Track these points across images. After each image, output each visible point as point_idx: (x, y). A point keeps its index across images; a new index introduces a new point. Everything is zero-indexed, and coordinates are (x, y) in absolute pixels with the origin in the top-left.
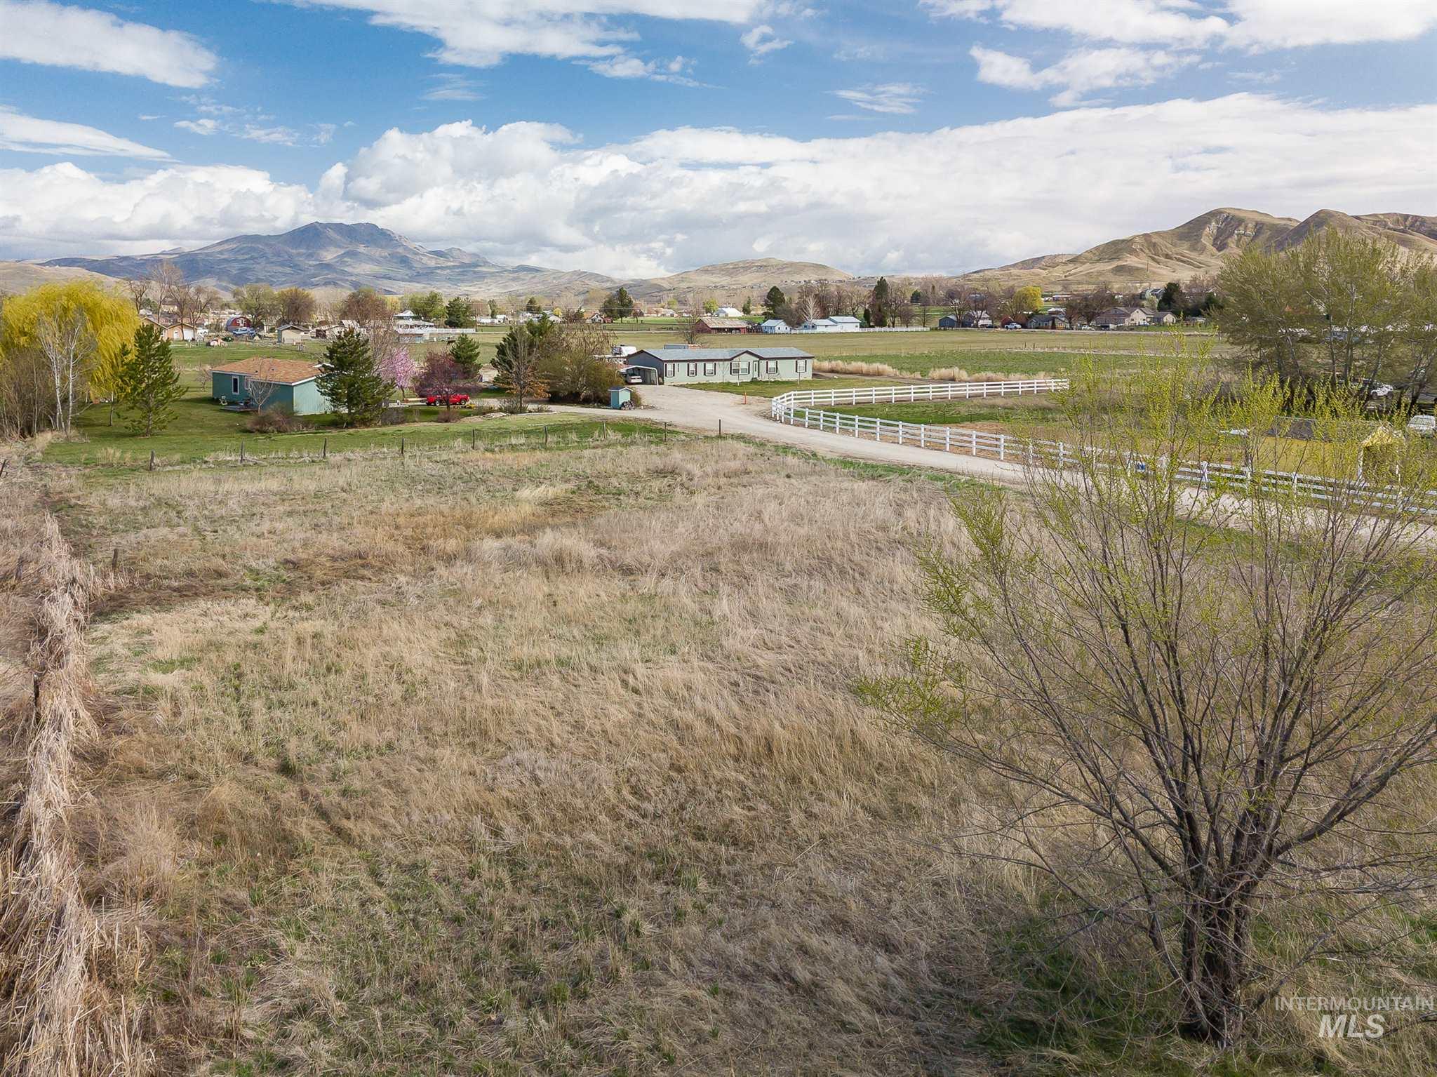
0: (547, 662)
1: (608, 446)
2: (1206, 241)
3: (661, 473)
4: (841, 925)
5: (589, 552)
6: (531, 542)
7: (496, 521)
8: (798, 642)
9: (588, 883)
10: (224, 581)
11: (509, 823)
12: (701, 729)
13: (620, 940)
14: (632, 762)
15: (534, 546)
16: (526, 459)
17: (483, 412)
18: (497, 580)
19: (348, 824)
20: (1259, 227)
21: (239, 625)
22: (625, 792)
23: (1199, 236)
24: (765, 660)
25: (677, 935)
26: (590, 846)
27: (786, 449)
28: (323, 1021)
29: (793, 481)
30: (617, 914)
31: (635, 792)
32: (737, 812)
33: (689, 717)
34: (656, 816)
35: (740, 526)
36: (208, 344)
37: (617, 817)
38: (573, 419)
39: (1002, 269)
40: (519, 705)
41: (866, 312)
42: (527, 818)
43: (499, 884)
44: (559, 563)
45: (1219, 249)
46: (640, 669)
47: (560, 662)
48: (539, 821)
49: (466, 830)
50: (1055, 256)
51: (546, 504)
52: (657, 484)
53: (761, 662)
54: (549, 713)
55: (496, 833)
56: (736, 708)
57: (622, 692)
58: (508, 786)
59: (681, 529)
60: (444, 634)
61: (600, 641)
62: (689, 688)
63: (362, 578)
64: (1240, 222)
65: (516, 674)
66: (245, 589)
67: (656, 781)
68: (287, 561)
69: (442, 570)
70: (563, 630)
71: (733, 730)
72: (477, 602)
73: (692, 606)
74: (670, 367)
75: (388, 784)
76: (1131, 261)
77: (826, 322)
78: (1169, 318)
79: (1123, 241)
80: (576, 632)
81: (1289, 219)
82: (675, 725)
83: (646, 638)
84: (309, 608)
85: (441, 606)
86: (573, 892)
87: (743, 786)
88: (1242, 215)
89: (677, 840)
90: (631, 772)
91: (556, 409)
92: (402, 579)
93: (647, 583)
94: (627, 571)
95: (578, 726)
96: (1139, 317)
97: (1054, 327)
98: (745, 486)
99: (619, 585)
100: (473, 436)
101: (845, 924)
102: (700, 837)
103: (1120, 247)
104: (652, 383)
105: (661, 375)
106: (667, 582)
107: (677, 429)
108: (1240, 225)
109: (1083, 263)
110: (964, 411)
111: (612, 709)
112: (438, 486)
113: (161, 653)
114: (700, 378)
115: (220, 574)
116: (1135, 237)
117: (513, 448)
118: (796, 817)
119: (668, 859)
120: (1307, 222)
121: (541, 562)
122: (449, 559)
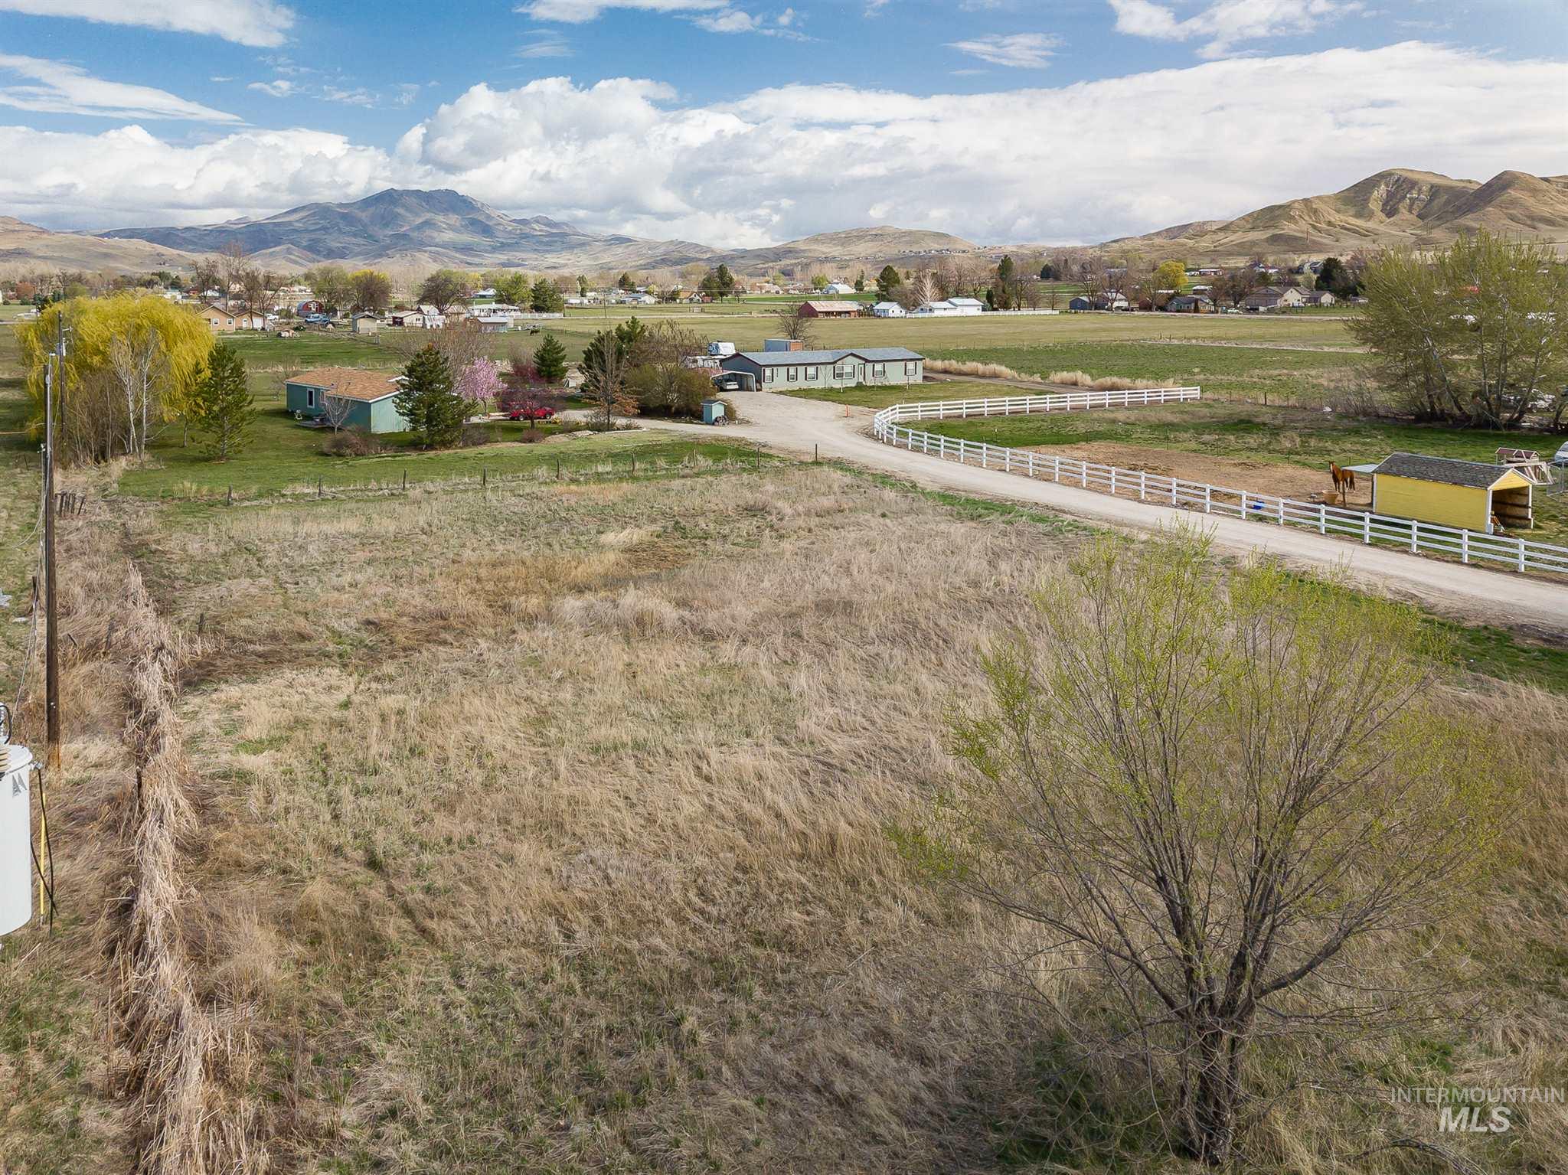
0: (624, 745)
1: (698, 475)
2: (1375, 206)
3: (751, 511)
4: (881, 1037)
5: (670, 613)
6: (614, 601)
7: (579, 574)
8: (873, 723)
9: (651, 990)
10: (305, 646)
11: (581, 923)
12: (769, 825)
13: (677, 1045)
14: (700, 861)
15: (616, 606)
16: (612, 493)
17: (570, 429)
18: (577, 647)
19: (431, 924)
20: (1435, 191)
21: (324, 698)
22: (692, 895)
23: (1367, 200)
24: (839, 745)
25: (731, 1045)
26: (657, 951)
27: (885, 479)
28: (411, 1123)
29: (888, 521)
30: (678, 1023)
31: (701, 893)
32: (795, 917)
33: (756, 811)
34: (721, 921)
35: (828, 581)
36: (279, 335)
37: (682, 920)
38: (664, 439)
39: (1144, 238)
40: (596, 795)
41: (989, 293)
42: (598, 920)
43: (570, 991)
44: (641, 627)
45: (1390, 215)
46: (714, 754)
47: (638, 746)
48: (610, 923)
49: (541, 933)
50: (1204, 223)
51: (629, 550)
52: (746, 525)
53: (834, 747)
54: (621, 803)
55: (569, 936)
56: (805, 801)
57: (696, 781)
58: (584, 883)
59: (766, 584)
60: (524, 710)
61: (677, 720)
62: (760, 777)
63: (444, 643)
64: (1413, 184)
65: (593, 758)
66: (328, 656)
67: (722, 884)
68: (369, 623)
69: (523, 635)
70: (640, 707)
71: (800, 825)
72: (558, 674)
73: (771, 679)
74: (768, 372)
75: (469, 882)
76: (1288, 228)
77: (945, 304)
78: (1327, 298)
79: (1280, 207)
80: (654, 711)
81: (1470, 182)
82: (742, 818)
83: (723, 718)
84: (392, 679)
85: (522, 679)
86: (639, 998)
87: (804, 888)
88: (1416, 177)
89: (737, 946)
90: (699, 872)
91: (646, 424)
92: (484, 644)
93: (728, 651)
94: (708, 636)
95: (651, 819)
96: (1293, 297)
97: (1196, 310)
98: (837, 528)
99: (699, 654)
100: (557, 461)
101: (887, 1036)
102: (759, 943)
103: (1277, 213)
104: (749, 389)
105: (758, 381)
106: (748, 649)
107: (772, 452)
108: (1412, 188)
109: (1235, 232)
110: (1082, 428)
111: (684, 800)
112: (520, 527)
113: (252, 732)
114: (801, 384)
115: (303, 637)
116: (1294, 202)
117: (600, 478)
118: (852, 923)
119: (729, 965)
120: (1489, 185)
121: (621, 624)
122: (530, 620)
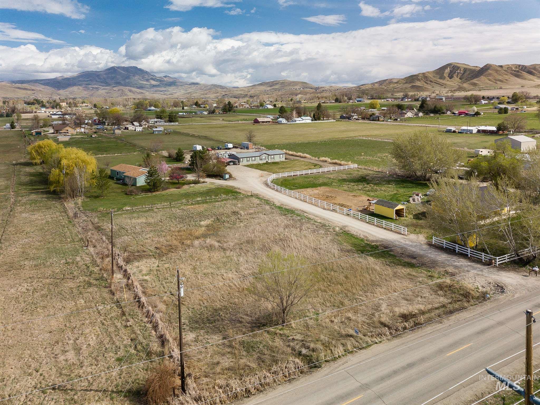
0: (209, 273)
3: (235, 213)
4: (247, 315)
5: (217, 244)
6: (205, 241)
7: (197, 234)
8: (253, 268)
9: (216, 310)
11: (205, 302)
12: (234, 287)
13: (220, 316)
14: (223, 293)
15: (205, 243)
16: (201, 208)
17: (188, 183)
18: (199, 252)
19: (183, 303)
22: (221, 297)
24: (246, 272)
25: (226, 316)
26: (216, 305)
30: (220, 314)
31: (223, 297)
32: (237, 300)
33: (232, 285)
34: (225, 301)
36: (92, 136)
37: (220, 301)
40: (205, 282)
42: (208, 301)
43: (205, 310)
44: (210, 248)
46: (225, 274)
47: (212, 273)
48: (209, 302)
49: (199, 303)
51: (207, 226)
52: (233, 218)
54: (210, 284)
55: (204, 304)
56: (240, 283)
57: (222, 279)
58: (205, 297)
59: (237, 235)
60: (191, 267)
61: (218, 268)
62: (233, 279)
63: (172, 252)
65: (204, 276)
66: (150, 255)
67: (226, 296)
69: (188, 250)
70: (211, 266)
71: (239, 287)
72: (196, 259)
73: (236, 259)
74: (241, 160)
75: (187, 296)
76: (417, 83)
77: (300, 118)
78: (421, 114)
80: (214, 266)
82: (230, 286)
83: (227, 267)
84: (165, 261)
85: (190, 260)
86: (214, 311)
87: (238, 296)
89: (228, 304)
92: (181, 252)
93: (228, 253)
94: (224, 250)
95: (215, 286)
96: (410, 114)
97: (378, 120)
99: (222, 254)
102: (231, 304)
104: (236, 165)
106: (232, 252)
111: (220, 283)
114: (251, 162)
117: (198, 202)
118: (245, 301)
119: (226, 307)
121: (207, 247)
122: (189, 246)
